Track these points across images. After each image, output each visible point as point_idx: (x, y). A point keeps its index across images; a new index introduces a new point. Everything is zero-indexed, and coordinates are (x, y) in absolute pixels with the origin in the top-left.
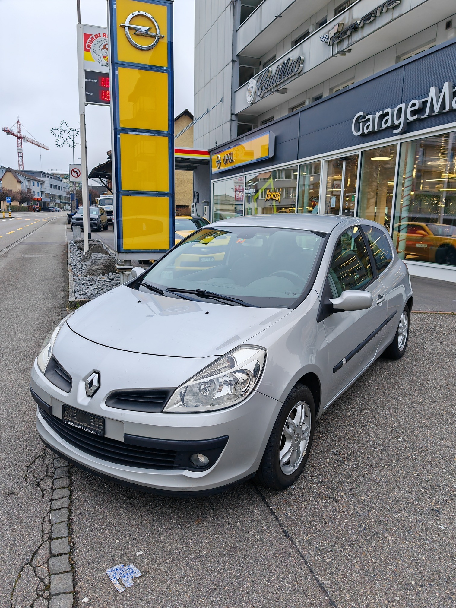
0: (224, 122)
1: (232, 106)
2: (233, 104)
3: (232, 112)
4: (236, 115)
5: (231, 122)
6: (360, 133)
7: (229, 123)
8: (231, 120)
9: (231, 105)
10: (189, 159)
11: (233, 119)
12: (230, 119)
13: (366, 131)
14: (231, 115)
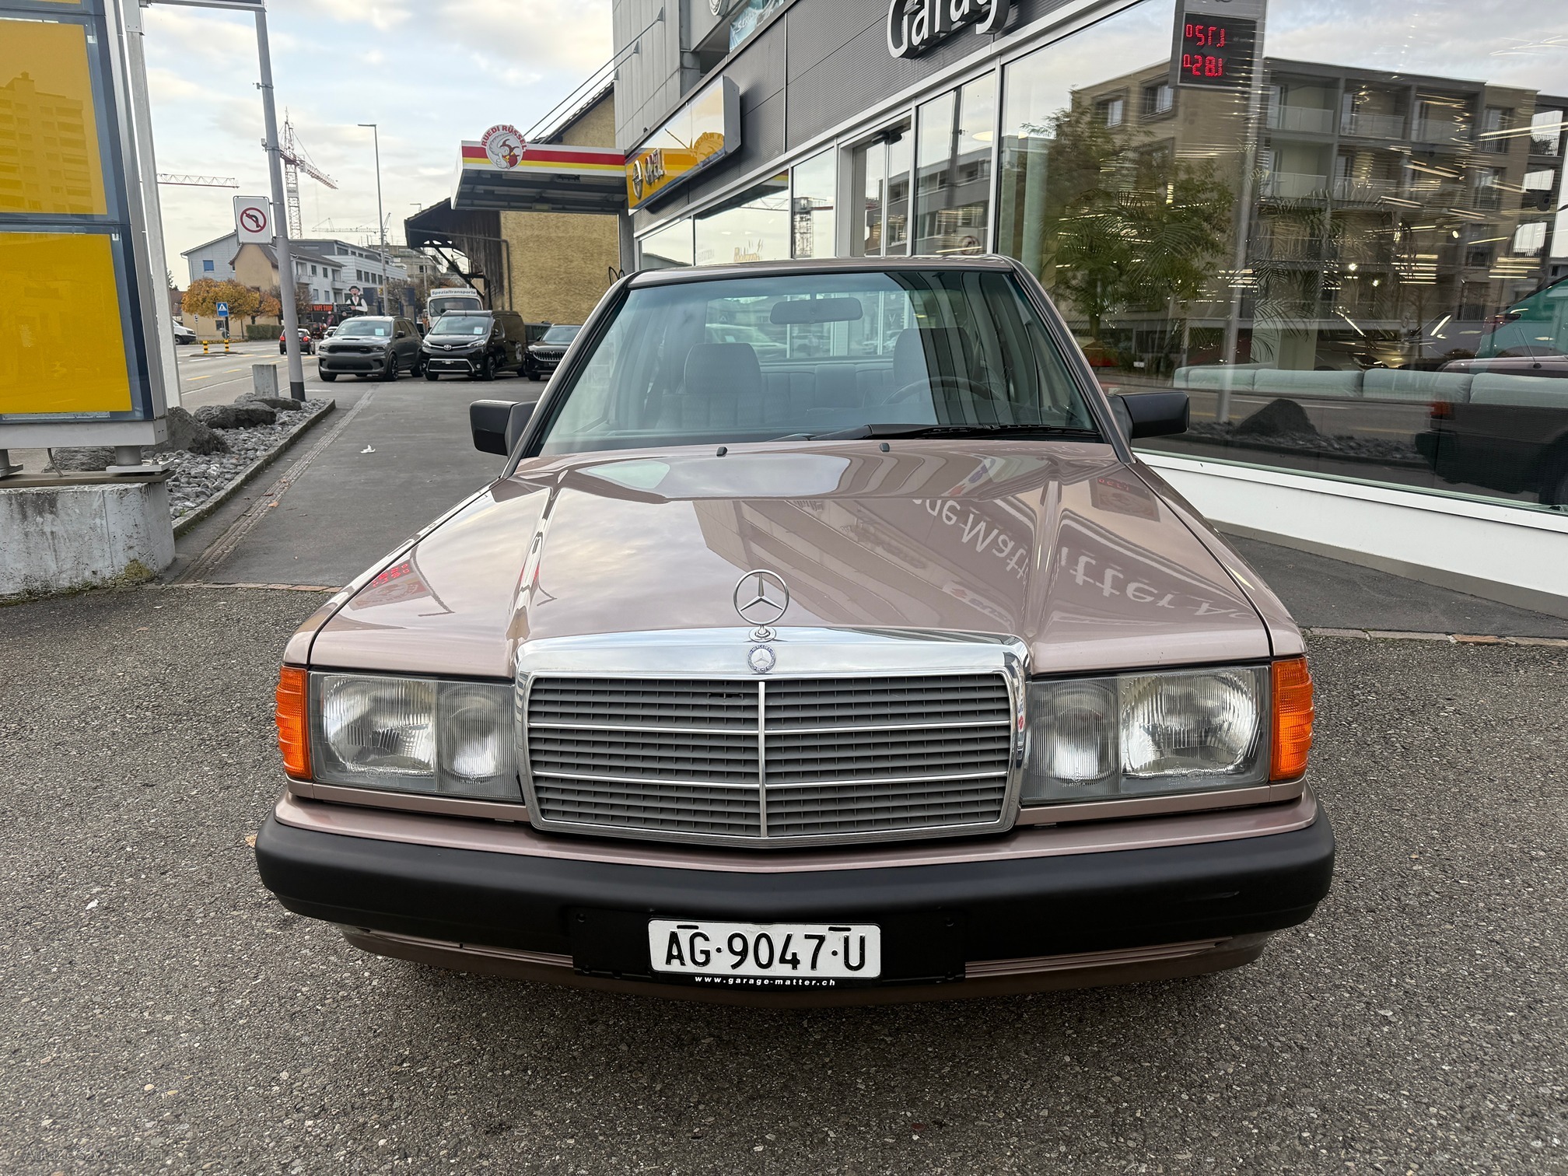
0: (668, 76)
1: (684, 30)
2: (685, 23)
3: (685, 45)
4: (695, 53)
5: (682, 74)
6: (904, 48)
7: (677, 76)
8: (682, 66)
9: (681, 27)
10: (577, 177)
11: (686, 64)
12: (678, 64)
13: (916, 40)
14: (682, 53)
